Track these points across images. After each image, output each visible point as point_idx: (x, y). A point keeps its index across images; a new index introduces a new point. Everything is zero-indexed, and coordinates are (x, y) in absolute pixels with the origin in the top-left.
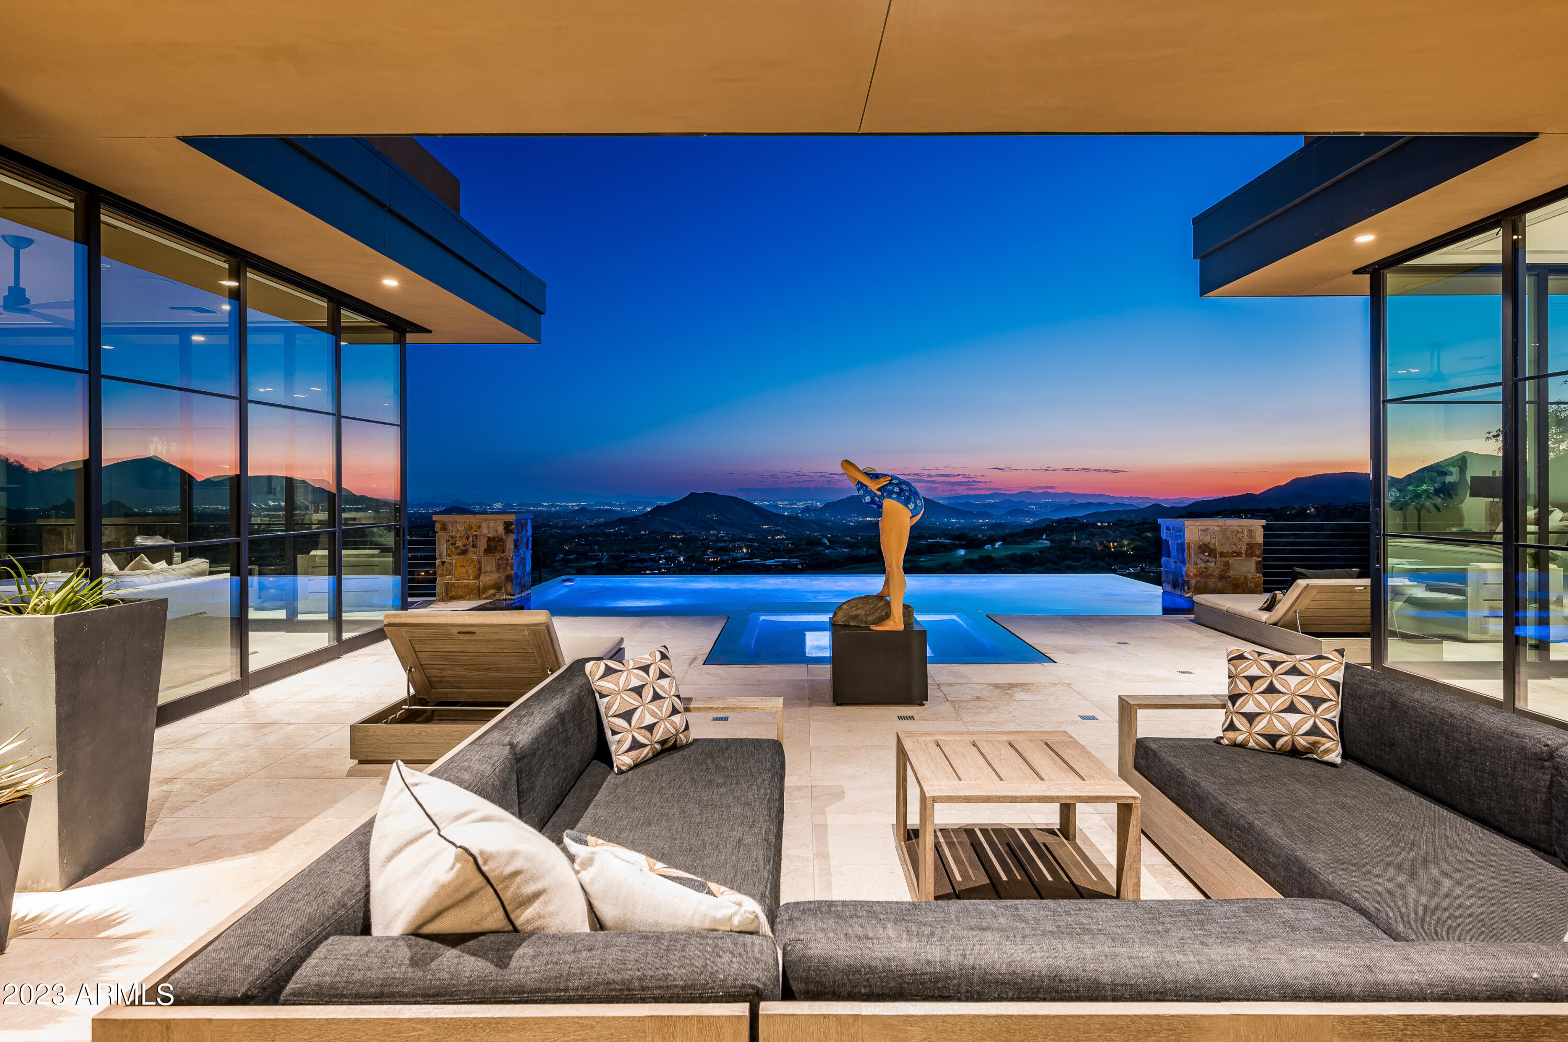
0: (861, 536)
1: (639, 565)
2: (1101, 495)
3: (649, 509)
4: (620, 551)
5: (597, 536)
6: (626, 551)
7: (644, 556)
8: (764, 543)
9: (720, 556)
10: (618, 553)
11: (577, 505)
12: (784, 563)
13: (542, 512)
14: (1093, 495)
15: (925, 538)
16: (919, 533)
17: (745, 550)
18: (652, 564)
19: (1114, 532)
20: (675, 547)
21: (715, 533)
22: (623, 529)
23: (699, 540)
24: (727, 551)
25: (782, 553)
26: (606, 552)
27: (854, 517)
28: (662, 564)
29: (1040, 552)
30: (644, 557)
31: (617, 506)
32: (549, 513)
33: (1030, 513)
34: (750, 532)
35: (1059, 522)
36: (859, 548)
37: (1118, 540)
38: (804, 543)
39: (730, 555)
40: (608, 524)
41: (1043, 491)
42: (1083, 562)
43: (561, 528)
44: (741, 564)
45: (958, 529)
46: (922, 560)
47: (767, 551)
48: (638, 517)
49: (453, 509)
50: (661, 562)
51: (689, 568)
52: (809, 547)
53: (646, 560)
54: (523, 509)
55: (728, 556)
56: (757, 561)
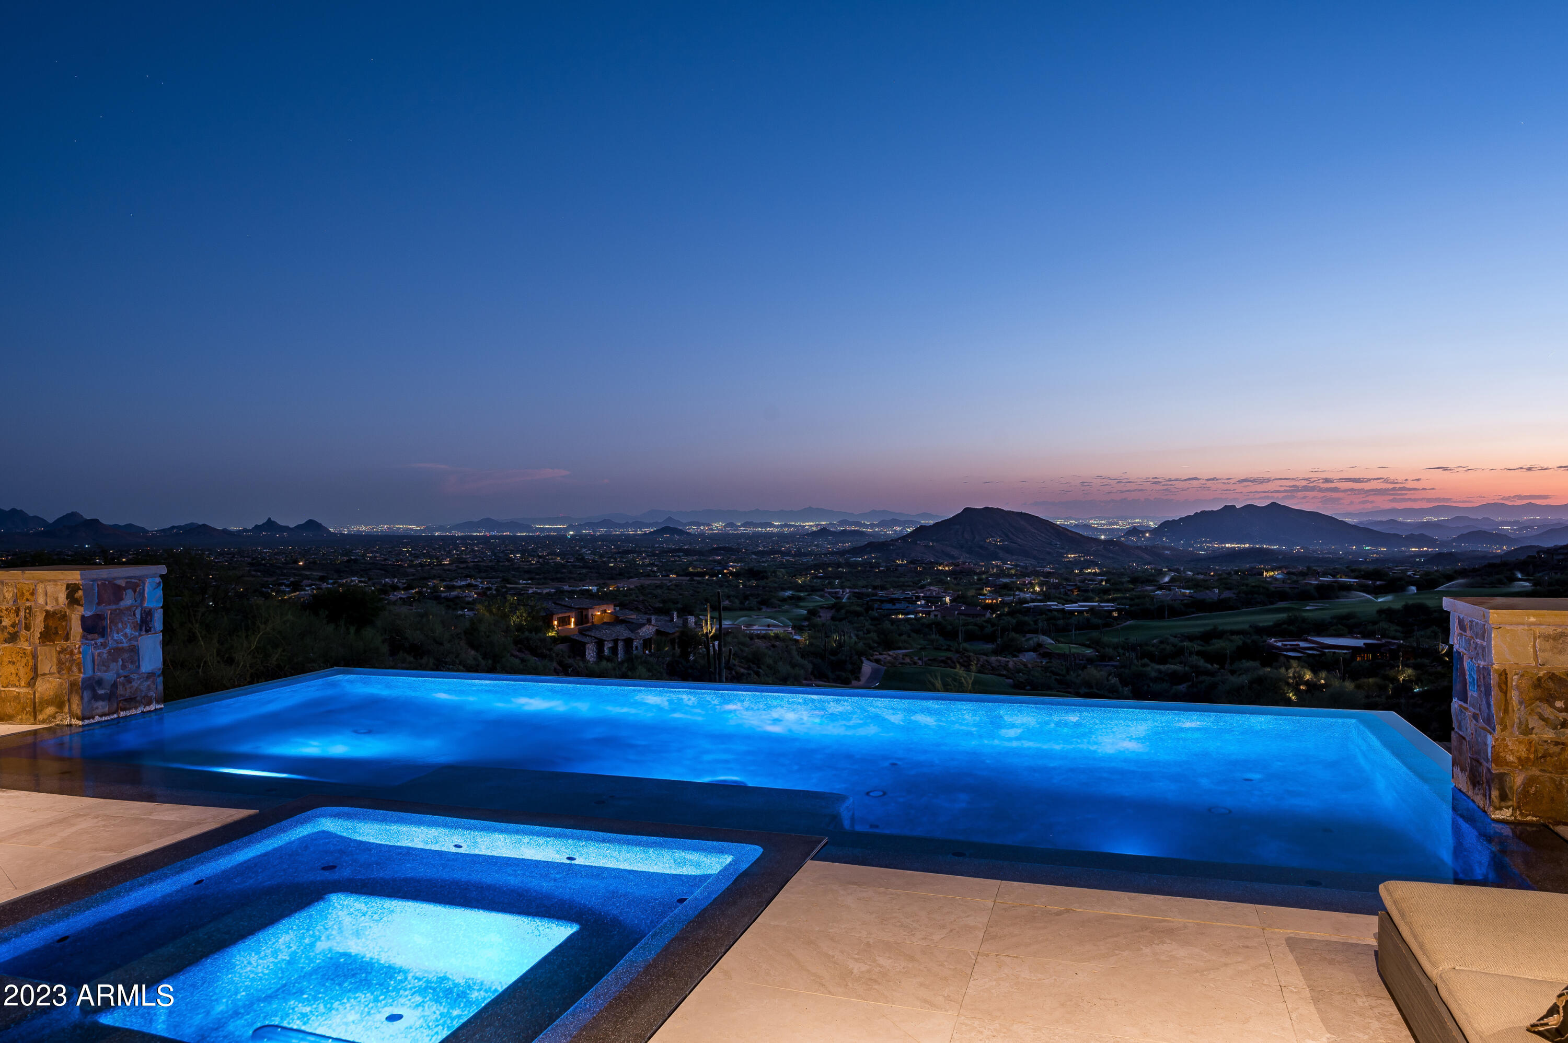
0: (1214, 570)
1: (889, 606)
3: (909, 530)
4: (866, 587)
5: (839, 565)
6: (875, 588)
7: (898, 594)
8: (1067, 580)
9: (1001, 596)
10: (864, 590)
11: (817, 525)
12: (1092, 610)
13: (771, 535)
15: (1317, 574)
16: (1309, 568)
17: (1037, 589)
18: (907, 605)
20: (941, 582)
21: (1000, 563)
22: (873, 557)
23: (975, 573)
24: (1011, 589)
25: (1091, 594)
26: (849, 588)
27: (1206, 542)
28: (921, 606)
30: (896, 596)
31: (867, 526)
32: (781, 536)
33: (1501, 538)
34: (1049, 564)
36: (1207, 588)
38: (1126, 579)
39: (1014, 595)
40: (856, 551)
41: (1526, 502)
43: (794, 556)
44: (1029, 608)
45: (1375, 561)
46: (1308, 608)
47: (1069, 590)
48: (894, 541)
49: (665, 530)
50: (919, 603)
51: (956, 612)
52: (1132, 586)
53: (898, 600)
54: (750, 530)
55: (1012, 597)
56: (1053, 604)
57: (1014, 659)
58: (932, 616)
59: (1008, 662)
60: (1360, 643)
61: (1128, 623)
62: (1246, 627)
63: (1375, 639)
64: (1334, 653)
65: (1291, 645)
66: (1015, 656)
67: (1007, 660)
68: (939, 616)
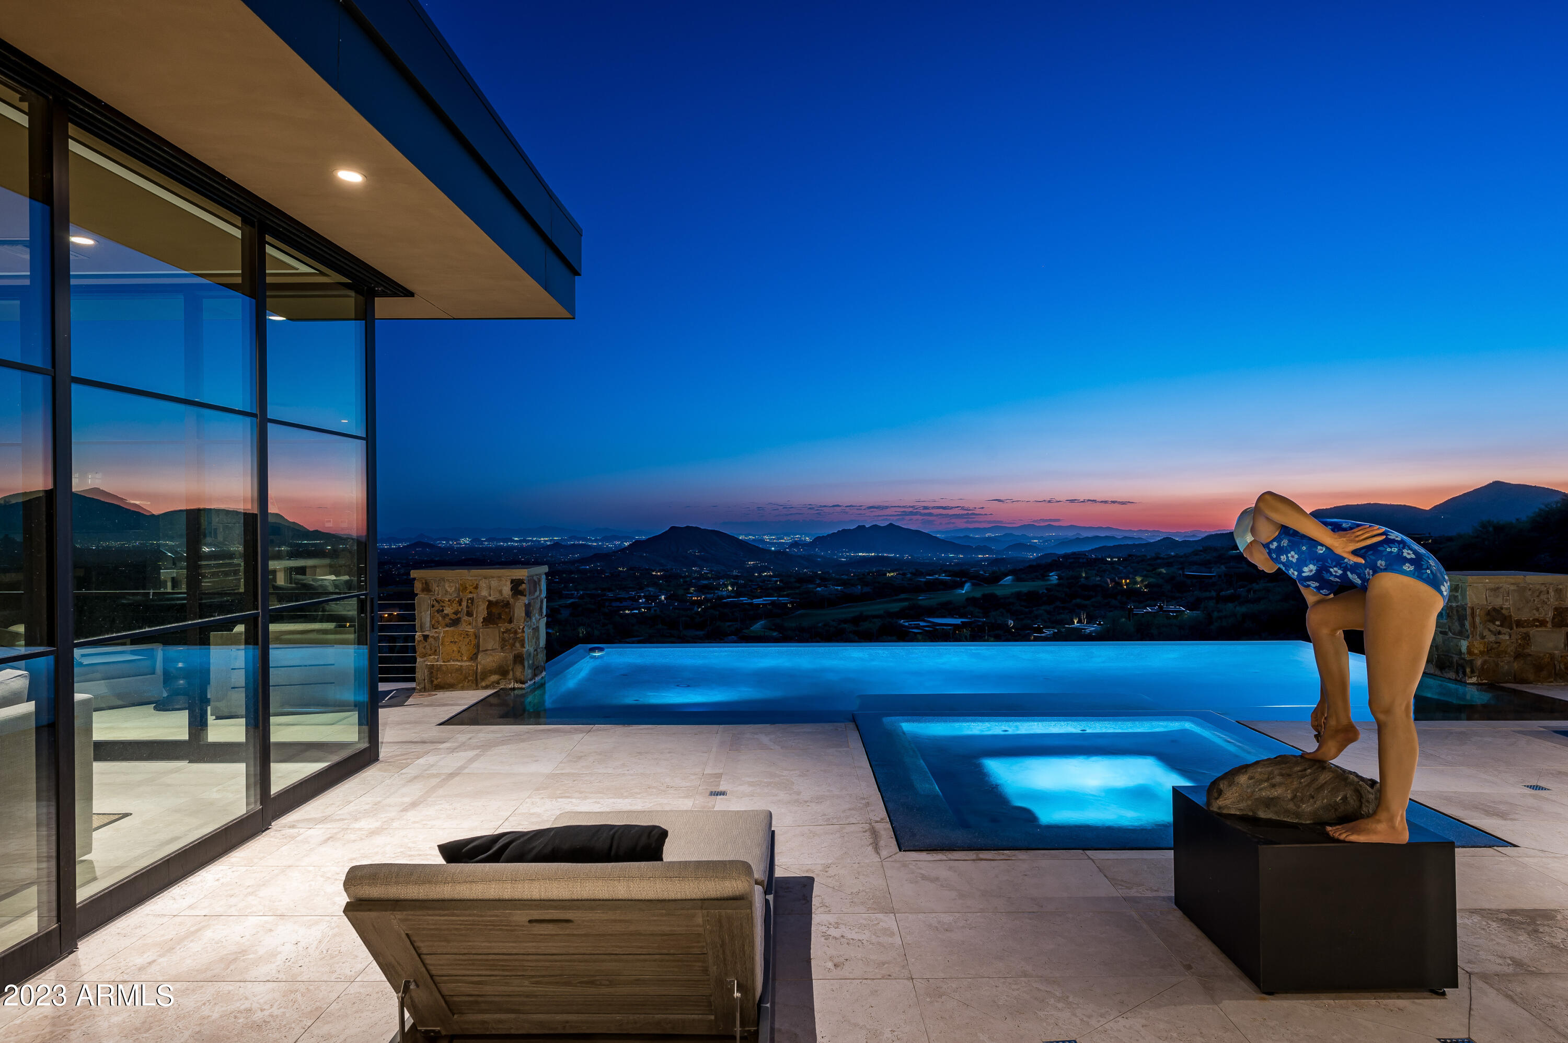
0: (853, 572)
1: (618, 604)
2: (1109, 528)
3: (626, 544)
4: (596, 589)
5: (572, 572)
6: (603, 590)
7: (623, 595)
8: (751, 581)
9: (703, 594)
10: (595, 592)
11: (550, 541)
12: (773, 603)
13: (513, 548)
14: (1100, 528)
15: (921, 574)
16: (916, 570)
17: (730, 588)
18: (631, 603)
19: (1125, 568)
20: (655, 584)
21: (698, 569)
22: (599, 565)
23: (681, 577)
24: (710, 589)
25: (770, 592)
26: (582, 590)
27: (845, 552)
28: (642, 603)
29: (1047, 589)
30: (622, 596)
31: (593, 541)
32: (519, 549)
33: (1033, 548)
34: (735, 569)
35: (1066, 556)
36: (851, 586)
37: (1131, 576)
38: (793, 580)
39: (713, 594)
40: (583, 561)
41: (1047, 523)
42: (1093, 600)
44: (726, 603)
45: (957, 564)
46: (920, 598)
47: (754, 589)
48: (615, 552)
49: (417, 544)
50: (641, 601)
51: (671, 608)
52: (799, 585)
53: (625, 599)
54: (492, 545)
56: (744, 599)
58: (652, 611)
60: (958, 621)
61: (799, 612)
62: (881, 612)
63: (967, 618)
64: (943, 629)
65: (914, 624)
68: (658, 610)
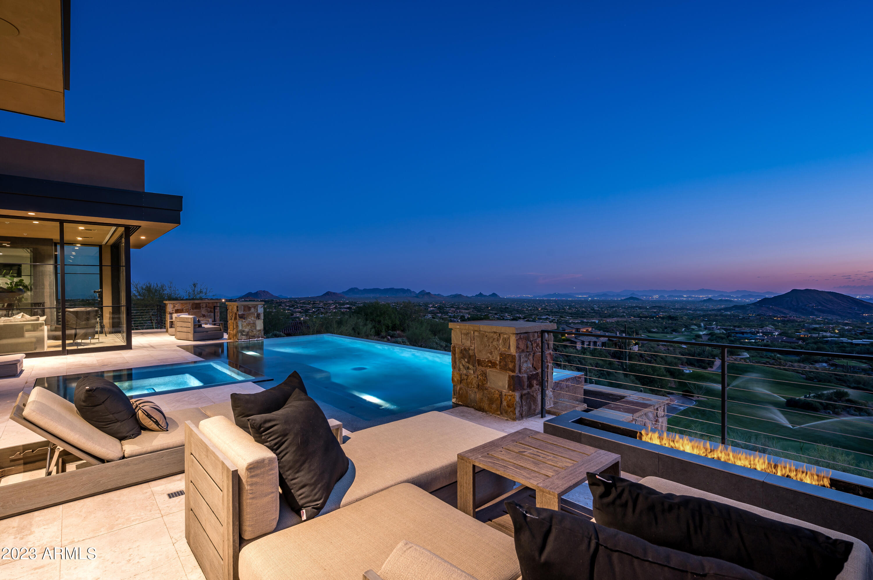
1: (741, 335)
3: (758, 300)
4: (730, 326)
5: (717, 316)
6: (735, 326)
7: (747, 330)
8: (859, 328)
9: (810, 334)
10: (729, 327)
11: (706, 297)
12: (872, 344)
13: (682, 301)
17: (835, 331)
18: (751, 335)
20: (774, 325)
21: (815, 317)
22: (736, 312)
23: (797, 322)
24: (818, 331)
26: (720, 326)
28: (760, 336)
31: (734, 298)
32: (688, 302)
34: (849, 318)
39: (819, 334)
40: (726, 309)
43: (693, 311)
44: (828, 341)
48: (749, 305)
49: (631, 298)
50: (759, 335)
51: (780, 340)
53: (746, 333)
54: (671, 299)
55: (817, 335)
56: (844, 339)
57: (811, 365)
58: (765, 341)
59: (806, 366)
66: (812, 364)
67: (805, 365)
68: (769, 342)
